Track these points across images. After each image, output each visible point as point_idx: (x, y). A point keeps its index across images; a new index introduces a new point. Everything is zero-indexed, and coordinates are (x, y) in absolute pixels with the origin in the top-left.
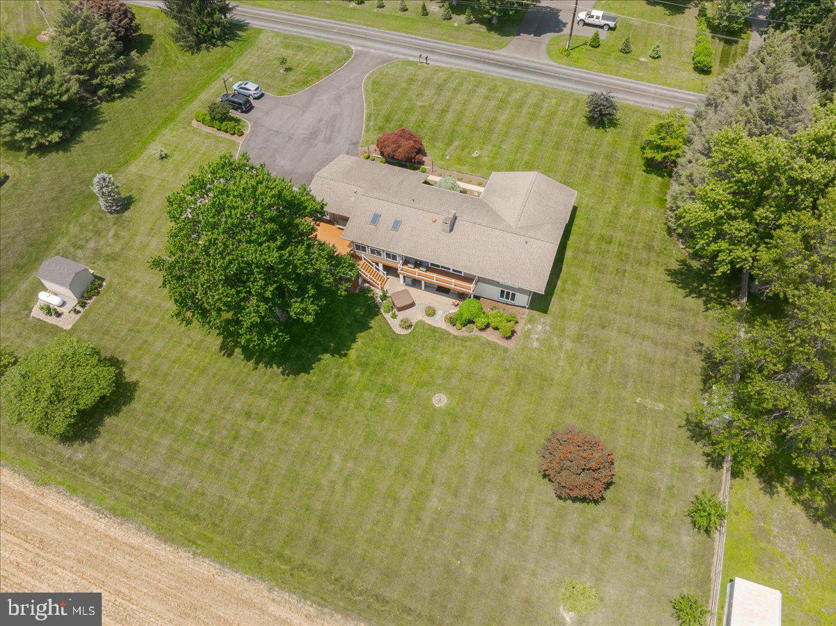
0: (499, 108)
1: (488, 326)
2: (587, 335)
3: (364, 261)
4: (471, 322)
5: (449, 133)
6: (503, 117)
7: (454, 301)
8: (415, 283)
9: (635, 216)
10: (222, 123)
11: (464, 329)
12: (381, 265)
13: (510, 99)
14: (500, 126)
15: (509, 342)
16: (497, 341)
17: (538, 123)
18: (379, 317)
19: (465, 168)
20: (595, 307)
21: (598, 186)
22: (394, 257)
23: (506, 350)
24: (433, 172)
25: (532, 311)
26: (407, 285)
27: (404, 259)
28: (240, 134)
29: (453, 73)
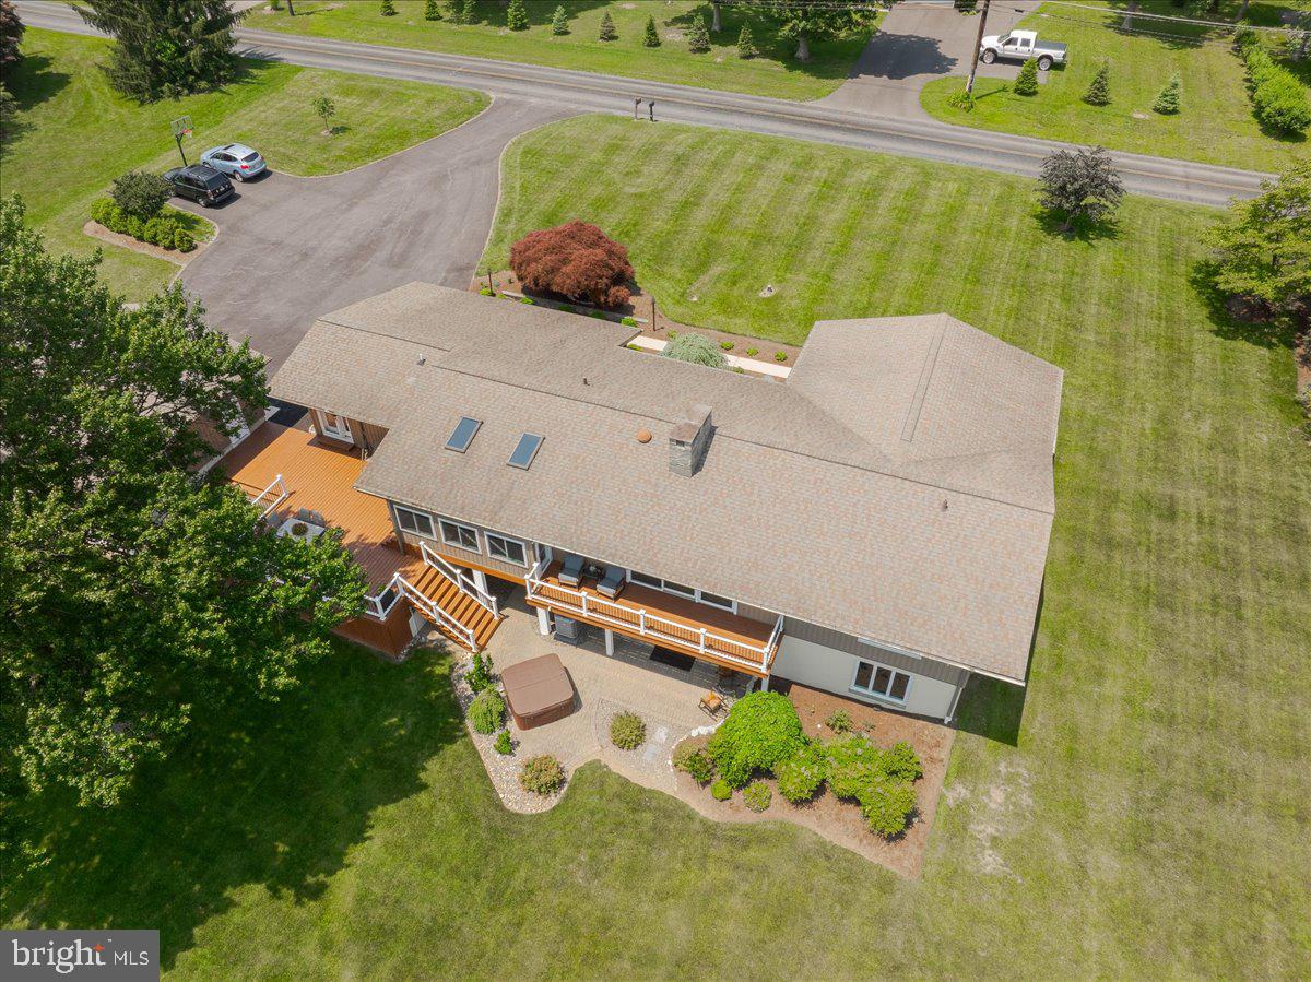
0: (821, 197)
1: (820, 789)
2: (1169, 829)
3: (427, 562)
4: (761, 772)
5: (700, 248)
6: (835, 215)
7: (704, 693)
8: (585, 634)
9: (1223, 443)
10: (145, 222)
11: (738, 797)
12: (477, 575)
13: (847, 181)
14: (826, 234)
15: (896, 850)
16: (850, 844)
17: (920, 228)
18: (458, 746)
19: (739, 323)
20: (1171, 721)
21: (1101, 368)
22: (515, 551)
23: (886, 884)
24: (655, 331)
25: (963, 734)
26: (560, 638)
27: (549, 556)
28: (186, 245)
29: (711, 135)
